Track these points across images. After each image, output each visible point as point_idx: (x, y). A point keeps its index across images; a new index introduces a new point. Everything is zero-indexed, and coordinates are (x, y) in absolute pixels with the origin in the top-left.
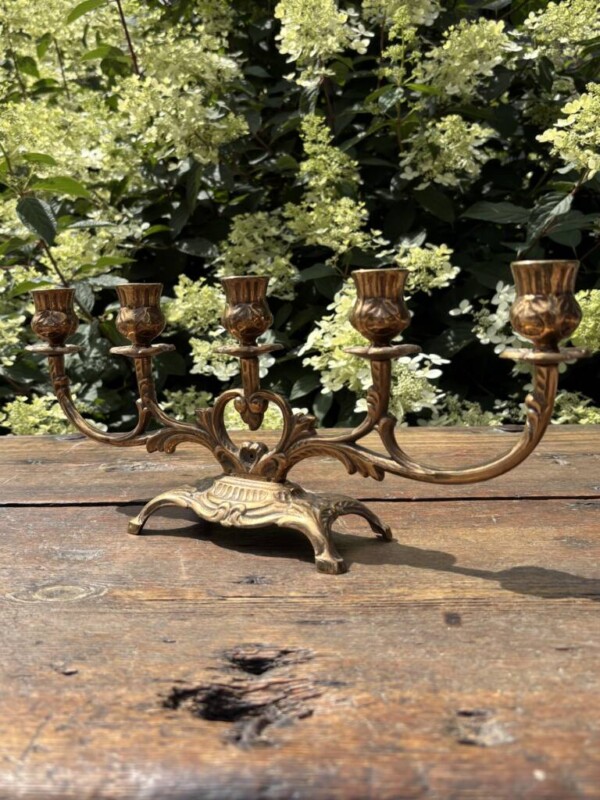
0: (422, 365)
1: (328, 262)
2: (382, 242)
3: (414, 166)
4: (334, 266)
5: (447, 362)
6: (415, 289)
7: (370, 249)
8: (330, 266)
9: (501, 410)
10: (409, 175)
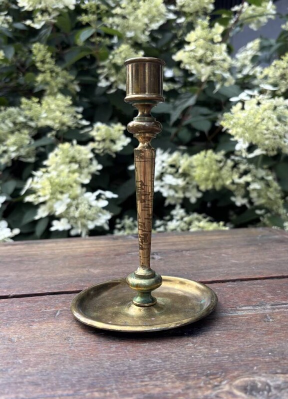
0: (98, 197)
1: (49, 135)
2: (85, 123)
3: (107, 78)
4: (53, 138)
5: (115, 196)
6: (103, 152)
7: (77, 128)
8: (50, 138)
9: (159, 227)
10: (103, 84)
